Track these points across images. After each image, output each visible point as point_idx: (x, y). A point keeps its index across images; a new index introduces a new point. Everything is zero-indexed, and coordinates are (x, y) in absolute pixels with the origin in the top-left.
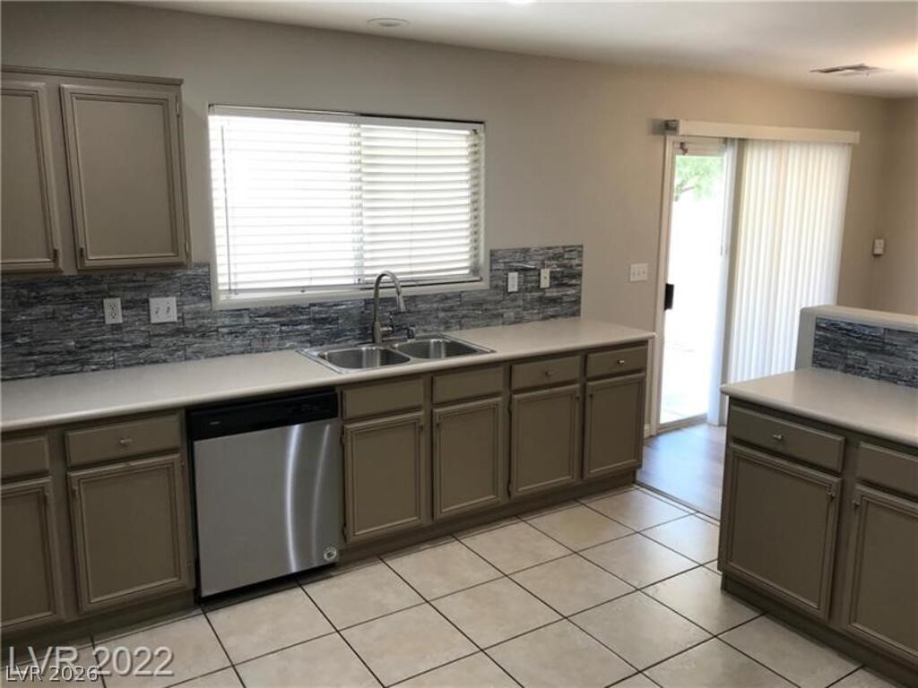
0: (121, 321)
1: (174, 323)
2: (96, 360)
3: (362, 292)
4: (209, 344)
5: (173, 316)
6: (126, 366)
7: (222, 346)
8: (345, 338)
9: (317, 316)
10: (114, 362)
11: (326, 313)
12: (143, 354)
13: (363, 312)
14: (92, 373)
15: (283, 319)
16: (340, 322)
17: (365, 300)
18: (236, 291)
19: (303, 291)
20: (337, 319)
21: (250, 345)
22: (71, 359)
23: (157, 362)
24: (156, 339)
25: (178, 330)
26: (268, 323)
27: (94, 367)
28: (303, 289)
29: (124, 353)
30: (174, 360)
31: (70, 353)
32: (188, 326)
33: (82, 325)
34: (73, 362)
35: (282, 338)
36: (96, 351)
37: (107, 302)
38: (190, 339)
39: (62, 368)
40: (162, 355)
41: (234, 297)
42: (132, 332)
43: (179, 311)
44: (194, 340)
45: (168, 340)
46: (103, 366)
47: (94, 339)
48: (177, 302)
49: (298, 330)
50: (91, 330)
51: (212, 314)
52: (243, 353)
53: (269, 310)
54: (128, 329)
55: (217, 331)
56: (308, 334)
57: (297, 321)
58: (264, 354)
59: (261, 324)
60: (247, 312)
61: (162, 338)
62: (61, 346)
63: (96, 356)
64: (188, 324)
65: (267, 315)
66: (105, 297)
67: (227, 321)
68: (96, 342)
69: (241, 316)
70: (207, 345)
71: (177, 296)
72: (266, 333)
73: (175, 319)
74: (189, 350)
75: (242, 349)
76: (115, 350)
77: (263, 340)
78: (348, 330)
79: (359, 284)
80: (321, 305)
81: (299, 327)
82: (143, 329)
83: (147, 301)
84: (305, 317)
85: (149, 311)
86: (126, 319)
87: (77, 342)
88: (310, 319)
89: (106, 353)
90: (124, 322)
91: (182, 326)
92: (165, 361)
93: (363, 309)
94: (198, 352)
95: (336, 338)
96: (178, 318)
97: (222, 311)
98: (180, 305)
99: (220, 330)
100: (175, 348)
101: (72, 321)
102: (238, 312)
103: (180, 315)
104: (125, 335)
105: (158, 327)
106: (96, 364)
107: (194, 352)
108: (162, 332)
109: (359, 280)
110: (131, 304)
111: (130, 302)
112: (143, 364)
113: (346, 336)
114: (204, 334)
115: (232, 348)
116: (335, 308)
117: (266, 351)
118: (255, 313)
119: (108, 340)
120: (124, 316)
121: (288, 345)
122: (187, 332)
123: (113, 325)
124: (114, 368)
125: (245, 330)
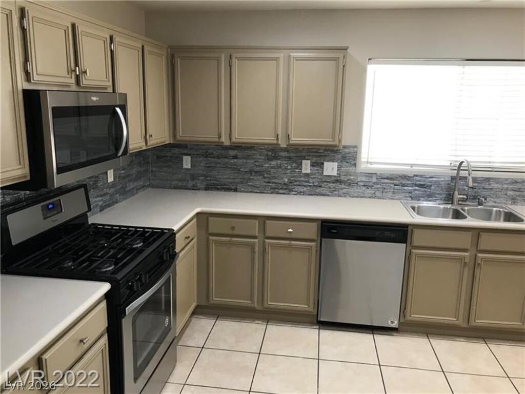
0: (309, 172)
1: (335, 176)
2: (297, 190)
3: (451, 171)
4: (352, 190)
5: (335, 173)
6: (309, 195)
7: (359, 192)
8: (435, 198)
9: (418, 183)
10: (304, 192)
11: (424, 181)
12: (318, 190)
13: (449, 184)
14: (293, 196)
15: (396, 182)
16: (432, 188)
17: (452, 177)
18: (371, 163)
19: (412, 167)
20: (431, 186)
21: (374, 193)
22: (285, 187)
23: (324, 195)
24: (325, 183)
25: (337, 181)
26: (387, 183)
27: (294, 193)
28: (412, 165)
29: (309, 188)
30: (333, 196)
31: (285, 184)
32: (343, 179)
33: (292, 172)
34: (286, 189)
35: (394, 193)
36: (296, 185)
37: (304, 162)
38: (343, 186)
39: (281, 191)
40: (327, 192)
41: (369, 166)
42: (314, 178)
43: (338, 170)
44: (345, 187)
45: (331, 184)
46: (299, 193)
47: (296, 179)
48: (338, 165)
49: (404, 190)
50: (295, 174)
51: (356, 174)
52: (370, 198)
53: (388, 175)
54: (312, 176)
55: (357, 184)
56: (410, 193)
57: (404, 184)
58: (382, 200)
59: (383, 183)
60: (375, 175)
61: (328, 183)
62: (282, 181)
63: (297, 187)
64: (342, 178)
65: (387, 178)
66: (304, 159)
67: (364, 179)
68: (296, 181)
69: (372, 177)
70: (350, 190)
71: (338, 162)
72: (385, 188)
73: (336, 174)
74: (341, 192)
75: (370, 195)
76: (305, 186)
77: (383, 193)
78: (438, 194)
79: (451, 166)
80: (421, 176)
81: (406, 188)
82: (320, 177)
83: (323, 164)
84: (409, 182)
85: (323, 168)
86: (312, 171)
87: (289, 180)
88: (413, 184)
89: (300, 187)
90: (311, 173)
91: (339, 179)
92: (328, 195)
93: (449, 182)
94: (346, 193)
95: (429, 198)
96: (337, 174)
97: (361, 173)
98: (339, 168)
99: (359, 183)
100: (334, 189)
101: (288, 169)
102: (370, 175)
103: (339, 172)
104: (311, 179)
105: (327, 177)
106: (296, 192)
107: (344, 193)
108: (329, 180)
109: (451, 164)
110: (316, 164)
111: (315, 163)
112: (317, 195)
113: (435, 197)
114: (350, 184)
115: (364, 194)
116: (430, 179)
117: (383, 199)
118: (379, 177)
119: (302, 181)
120: (311, 170)
121: (397, 197)
122: (340, 182)
123: (306, 173)
124: (303, 195)
125: (373, 185)
